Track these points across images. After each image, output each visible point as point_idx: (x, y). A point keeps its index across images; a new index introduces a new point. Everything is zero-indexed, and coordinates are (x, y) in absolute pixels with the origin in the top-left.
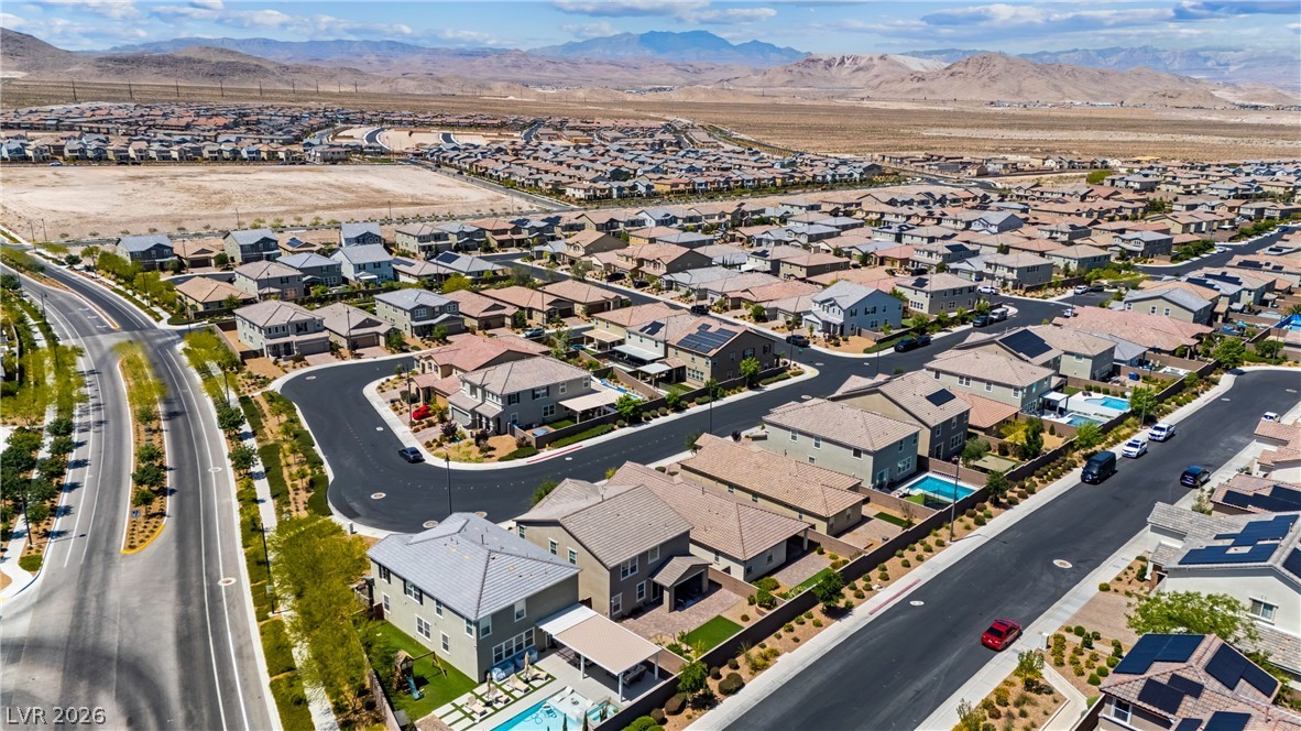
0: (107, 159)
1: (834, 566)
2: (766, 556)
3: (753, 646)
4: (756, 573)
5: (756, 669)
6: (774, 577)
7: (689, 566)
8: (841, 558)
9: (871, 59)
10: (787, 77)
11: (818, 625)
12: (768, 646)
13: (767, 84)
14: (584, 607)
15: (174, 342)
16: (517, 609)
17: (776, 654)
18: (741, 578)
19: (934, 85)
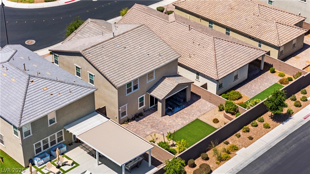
1: (282, 82)
2: (234, 75)
3: (219, 143)
4: (225, 88)
5: (221, 160)
6: (238, 90)
7: (176, 84)
8: (287, 76)
11: (267, 127)
12: (230, 143)
14: (99, 115)
16: (49, 118)
17: (236, 149)
18: (214, 93)
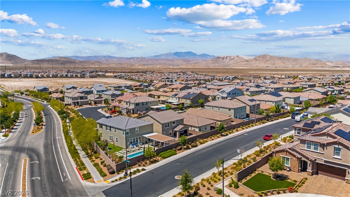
0: (33, 77)
2: (205, 127)
5: (201, 143)
7: (183, 126)
9: (234, 57)
10: (212, 62)
11: (219, 137)
12: (205, 140)
13: (207, 64)
14: (155, 133)
15: (48, 105)
16: (136, 129)
17: (207, 141)
18: (198, 131)
19: (251, 63)
